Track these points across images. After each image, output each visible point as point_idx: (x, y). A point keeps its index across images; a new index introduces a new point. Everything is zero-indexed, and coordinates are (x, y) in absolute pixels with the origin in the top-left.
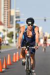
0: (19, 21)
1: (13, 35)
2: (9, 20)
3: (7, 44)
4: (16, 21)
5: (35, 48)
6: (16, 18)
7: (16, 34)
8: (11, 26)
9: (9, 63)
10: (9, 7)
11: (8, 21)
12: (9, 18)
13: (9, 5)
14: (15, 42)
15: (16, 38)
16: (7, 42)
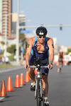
0: (24, 29)
1: (15, 50)
2: (10, 29)
3: (7, 63)
4: (20, 30)
5: (48, 67)
6: (20, 25)
7: (20, 48)
8: (13, 36)
9: (9, 89)
10: (10, 10)
11: (8, 30)
12: (10, 26)
13: (10, 7)
14: (18, 60)
15: (20, 54)
16: (7, 60)
